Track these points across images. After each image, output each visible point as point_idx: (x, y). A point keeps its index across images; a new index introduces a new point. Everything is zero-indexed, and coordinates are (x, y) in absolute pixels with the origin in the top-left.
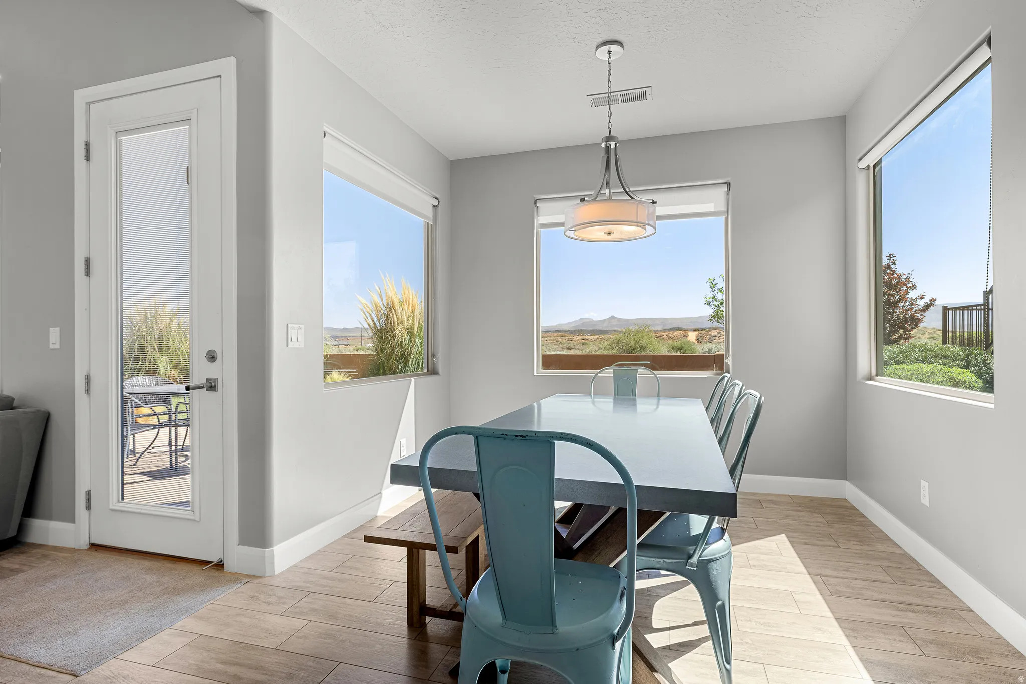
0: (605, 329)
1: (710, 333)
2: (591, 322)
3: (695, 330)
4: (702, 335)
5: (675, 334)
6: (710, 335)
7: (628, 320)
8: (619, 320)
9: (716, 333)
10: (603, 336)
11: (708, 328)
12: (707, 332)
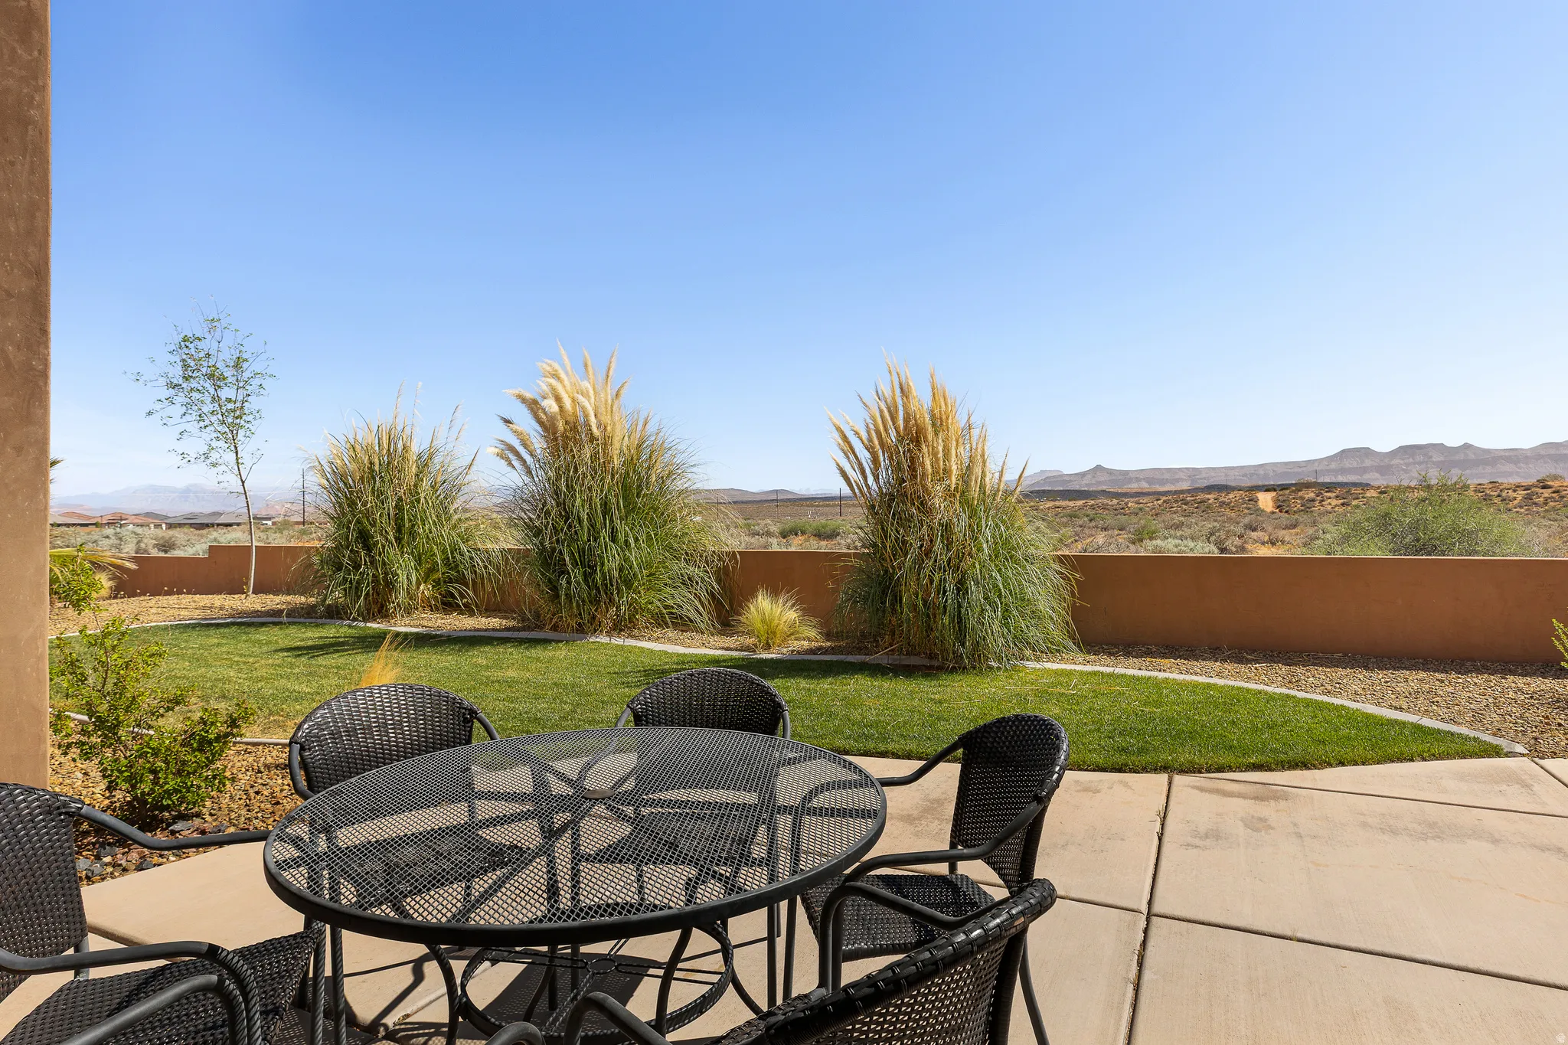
0: (1086, 489)
1: (1300, 494)
2: (1060, 477)
3: (1267, 490)
4: (1285, 498)
5: (1231, 496)
6: (1302, 498)
7: (1126, 473)
8: (1110, 472)
9: (1312, 495)
10: (1093, 502)
11: (1295, 485)
12: (1293, 491)
